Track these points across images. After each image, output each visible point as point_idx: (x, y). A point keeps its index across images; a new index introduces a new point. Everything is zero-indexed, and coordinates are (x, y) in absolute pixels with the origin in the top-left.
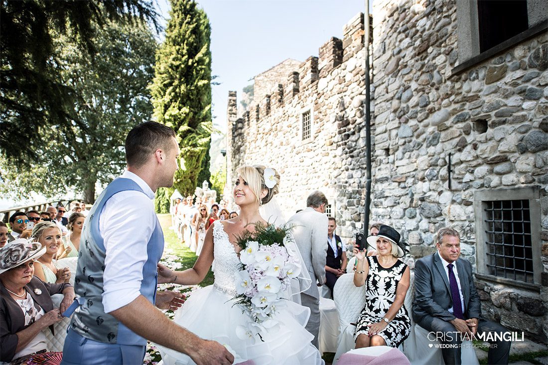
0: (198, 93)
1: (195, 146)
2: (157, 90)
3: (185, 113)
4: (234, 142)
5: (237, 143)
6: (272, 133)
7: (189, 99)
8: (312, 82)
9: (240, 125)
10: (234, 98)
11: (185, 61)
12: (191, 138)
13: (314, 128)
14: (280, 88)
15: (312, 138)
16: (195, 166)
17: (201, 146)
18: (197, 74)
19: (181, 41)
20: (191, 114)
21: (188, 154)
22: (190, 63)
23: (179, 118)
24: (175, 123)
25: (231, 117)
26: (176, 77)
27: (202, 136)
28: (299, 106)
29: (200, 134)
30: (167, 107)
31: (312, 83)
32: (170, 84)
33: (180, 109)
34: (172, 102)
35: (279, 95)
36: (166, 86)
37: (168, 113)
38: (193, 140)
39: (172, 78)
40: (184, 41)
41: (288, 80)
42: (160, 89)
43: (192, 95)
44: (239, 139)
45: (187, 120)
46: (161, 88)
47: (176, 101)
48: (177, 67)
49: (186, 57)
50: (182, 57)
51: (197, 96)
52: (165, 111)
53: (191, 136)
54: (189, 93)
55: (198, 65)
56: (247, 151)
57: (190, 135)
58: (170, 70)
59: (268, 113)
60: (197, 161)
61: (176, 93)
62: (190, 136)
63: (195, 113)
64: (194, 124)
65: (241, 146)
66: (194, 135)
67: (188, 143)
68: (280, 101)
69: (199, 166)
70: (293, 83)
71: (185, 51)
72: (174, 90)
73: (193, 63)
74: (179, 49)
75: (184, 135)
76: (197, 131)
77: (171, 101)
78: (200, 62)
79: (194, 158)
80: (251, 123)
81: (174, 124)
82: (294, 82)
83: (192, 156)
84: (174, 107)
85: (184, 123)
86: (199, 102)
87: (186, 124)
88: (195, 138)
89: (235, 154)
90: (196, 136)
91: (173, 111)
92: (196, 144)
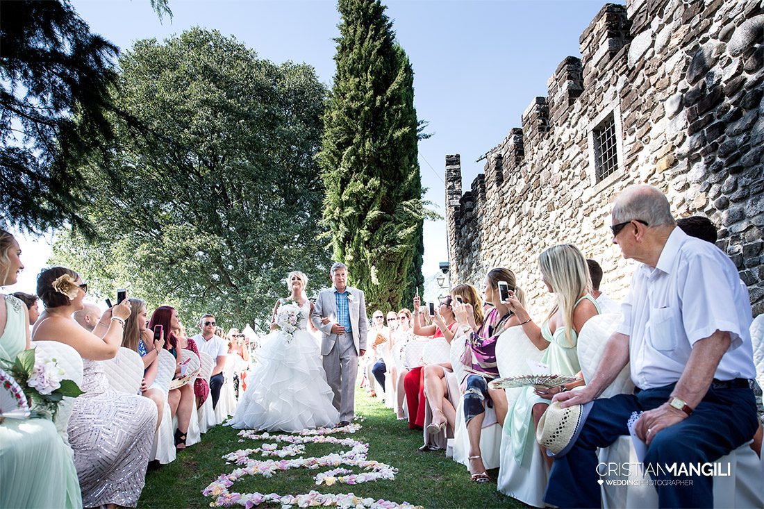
0: (394, 154)
1: (393, 243)
2: (328, 157)
3: (374, 189)
4: (460, 236)
5: (466, 237)
6: (530, 196)
7: (379, 164)
8: (612, 55)
9: (468, 204)
10: (457, 167)
11: (370, 101)
12: (386, 230)
13: (623, 149)
14: (540, 104)
15: (621, 171)
16: (397, 279)
17: (403, 241)
18: (390, 121)
19: (362, 68)
20: (384, 191)
21: (383, 258)
22: (378, 104)
23: (365, 198)
24: (358, 207)
25: (452, 199)
26: (357, 129)
27: (404, 224)
28: (585, 119)
29: (401, 222)
30: (344, 182)
31: (611, 59)
32: (348, 142)
33: (365, 182)
34: (352, 173)
35: (539, 118)
36: (341, 147)
37: (347, 191)
38: (389, 233)
39: (351, 132)
40: (368, 68)
41: (556, 80)
42: (332, 155)
43: (384, 157)
44: (468, 229)
45: (378, 201)
46: (333, 152)
47: (358, 171)
48: (358, 111)
49: (371, 93)
50: (365, 94)
51: (393, 160)
52: (343, 189)
53: (386, 227)
54: (379, 154)
55: (391, 105)
56: (484, 245)
57: (384, 225)
58: (346, 118)
59: (518, 162)
60: (399, 270)
61: (358, 157)
62: (383, 228)
63: (390, 189)
64: (389, 206)
65: (472, 240)
66: (390, 224)
67: (381, 240)
68: (541, 129)
69: (403, 280)
70: (567, 82)
71: (368, 85)
72: (354, 152)
73: (382, 103)
74: (359, 82)
75: (374, 227)
76: (395, 218)
77: (351, 171)
78: (394, 99)
79: (393, 265)
80: (489, 193)
81: (357, 209)
82: (569, 77)
83: (389, 262)
84: (356, 181)
85: (374, 206)
86: (397, 171)
87: (376, 208)
88: (392, 228)
89: (463, 257)
90: (393, 225)
91: (356, 186)
92: (394, 239)
